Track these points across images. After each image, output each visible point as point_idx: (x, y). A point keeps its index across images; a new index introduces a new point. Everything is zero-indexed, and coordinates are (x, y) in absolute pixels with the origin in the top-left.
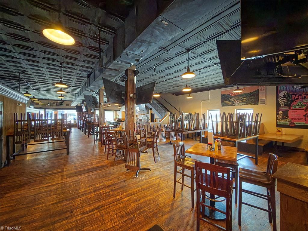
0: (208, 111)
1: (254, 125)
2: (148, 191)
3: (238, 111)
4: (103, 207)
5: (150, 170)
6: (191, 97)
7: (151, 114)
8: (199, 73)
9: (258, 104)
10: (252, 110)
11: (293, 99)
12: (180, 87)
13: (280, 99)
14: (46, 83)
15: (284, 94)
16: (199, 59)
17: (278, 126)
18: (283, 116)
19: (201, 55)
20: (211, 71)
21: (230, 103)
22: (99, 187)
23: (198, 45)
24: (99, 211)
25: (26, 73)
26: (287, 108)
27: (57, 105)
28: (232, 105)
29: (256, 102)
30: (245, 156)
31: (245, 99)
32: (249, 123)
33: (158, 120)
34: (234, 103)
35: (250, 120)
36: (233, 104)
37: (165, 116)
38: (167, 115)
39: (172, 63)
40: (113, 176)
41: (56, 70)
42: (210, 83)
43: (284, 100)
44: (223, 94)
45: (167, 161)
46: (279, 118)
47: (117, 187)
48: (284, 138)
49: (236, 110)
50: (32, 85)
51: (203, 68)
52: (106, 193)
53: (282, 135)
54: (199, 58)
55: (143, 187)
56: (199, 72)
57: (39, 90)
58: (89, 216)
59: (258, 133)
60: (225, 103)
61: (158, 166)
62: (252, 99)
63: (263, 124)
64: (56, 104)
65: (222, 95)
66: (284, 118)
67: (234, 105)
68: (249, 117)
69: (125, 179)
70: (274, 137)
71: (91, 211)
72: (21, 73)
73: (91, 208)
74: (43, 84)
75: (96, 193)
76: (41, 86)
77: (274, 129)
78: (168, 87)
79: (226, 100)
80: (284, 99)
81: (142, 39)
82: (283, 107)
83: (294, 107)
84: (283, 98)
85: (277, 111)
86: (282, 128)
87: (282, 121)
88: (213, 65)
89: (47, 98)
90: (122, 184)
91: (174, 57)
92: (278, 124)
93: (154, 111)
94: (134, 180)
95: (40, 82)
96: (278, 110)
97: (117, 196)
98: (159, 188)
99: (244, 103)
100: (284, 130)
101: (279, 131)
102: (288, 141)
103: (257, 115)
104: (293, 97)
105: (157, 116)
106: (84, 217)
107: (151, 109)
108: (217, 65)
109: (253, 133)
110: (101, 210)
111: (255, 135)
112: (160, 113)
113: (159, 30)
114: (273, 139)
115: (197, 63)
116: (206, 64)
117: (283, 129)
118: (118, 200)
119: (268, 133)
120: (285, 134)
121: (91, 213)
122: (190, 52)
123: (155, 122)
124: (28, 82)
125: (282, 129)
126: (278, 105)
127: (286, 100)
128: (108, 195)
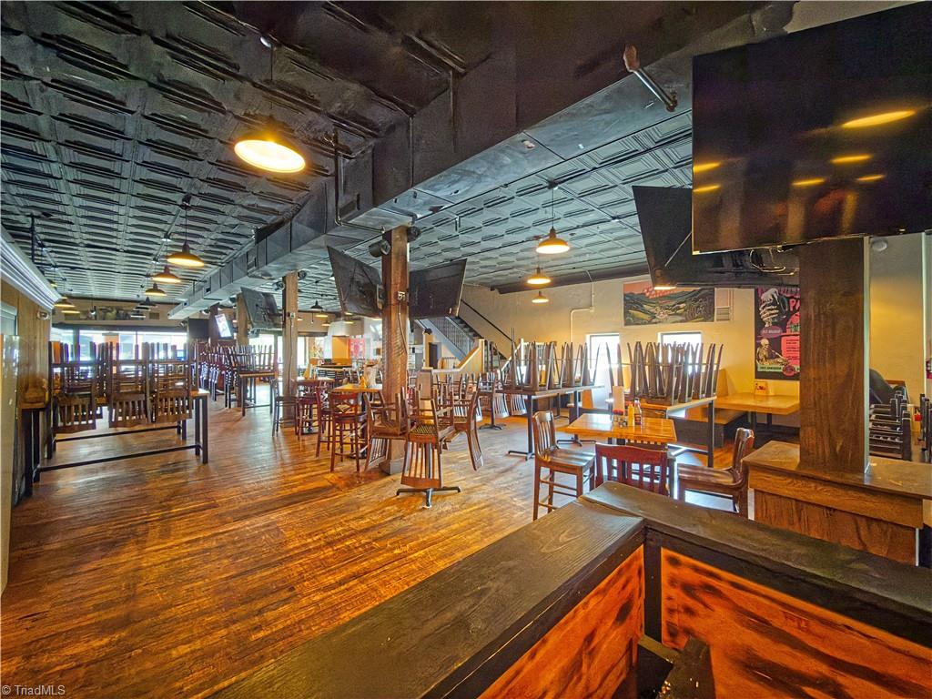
0: (588, 336)
1: (706, 373)
2: (469, 534)
3: (664, 336)
4: (365, 573)
5: (459, 491)
6: (544, 298)
7: (430, 344)
8: (571, 237)
9: (713, 321)
10: (699, 335)
11: (792, 309)
12: (515, 270)
13: (763, 308)
14: (107, 248)
15: (773, 296)
16: (575, 205)
17: (759, 375)
18: (769, 351)
19: (582, 195)
20: (601, 232)
21: (646, 317)
22: (338, 534)
23: (578, 174)
24: (362, 582)
25: (55, 216)
26: (779, 331)
27: (118, 317)
28: (650, 322)
29: (708, 315)
30: (684, 448)
31: (682, 306)
32: (694, 369)
33: (451, 362)
34: (655, 317)
35: (697, 362)
36: (652, 319)
37: (471, 352)
38: (477, 347)
39: (506, 210)
40: (364, 508)
41: (162, 214)
42: (596, 262)
43: (772, 312)
44: (627, 292)
45: (497, 470)
46: (761, 357)
47: (384, 532)
48: (771, 404)
49: (659, 334)
50: (56, 252)
51: (583, 226)
52: (363, 546)
53: (767, 397)
54: (576, 202)
55: (454, 527)
56: (572, 234)
57: (73, 268)
58: (342, 592)
59: (714, 390)
60: (633, 317)
61: (475, 482)
62: (698, 307)
63: (724, 370)
64: (115, 312)
65: (625, 295)
66: (771, 357)
67: (656, 323)
68: (694, 354)
69: (401, 514)
70: (751, 402)
71: (341, 583)
72: (38, 217)
73: (339, 577)
74: (94, 252)
75: (335, 548)
76: (85, 257)
77: (750, 382)
78: (484, 270)
79: (634, 307)
80: (772, 310)
81: (467, 169)
82: (769, 328)
83: (793, 330)
84: (769, 305)
85: (756, 339)
86: (768, 381)
87: (767, 364)
88: (609, 221)
89: (87, 294)
90: (397, 524)
91: (513, 198)
92: (759, 370)
93: (436, 338)
94: (425, 514)
95: (88, 246)
96: (758, 337)
97: (394, 549)
98: (492, 527)
99: (680, 318)
100: (772, 385)
101: (761, 388)
102: (780, 409)
103: (713, 347)
104: (792, 305)
105: (445, 352)
106: (330, 596)
107: (429, 331)
108: (617, 220)
109: (703, 392)
110: (366, 579)
111: (706, 397)
112: (457, 343)
113: (511, 156)
114: (748, 406)
115: (570, 214)
116: (591, 217)
117: (770, 382)
118: (398, 558)
119: (735, 393)
120: (775, 396)
121: (343, 588)
122: (556, 188)
123: (442, 368)
124: (47, 244)
125: (766, 384)
126: (759, 324)
127: (775, 311)
128: (370, 550)
